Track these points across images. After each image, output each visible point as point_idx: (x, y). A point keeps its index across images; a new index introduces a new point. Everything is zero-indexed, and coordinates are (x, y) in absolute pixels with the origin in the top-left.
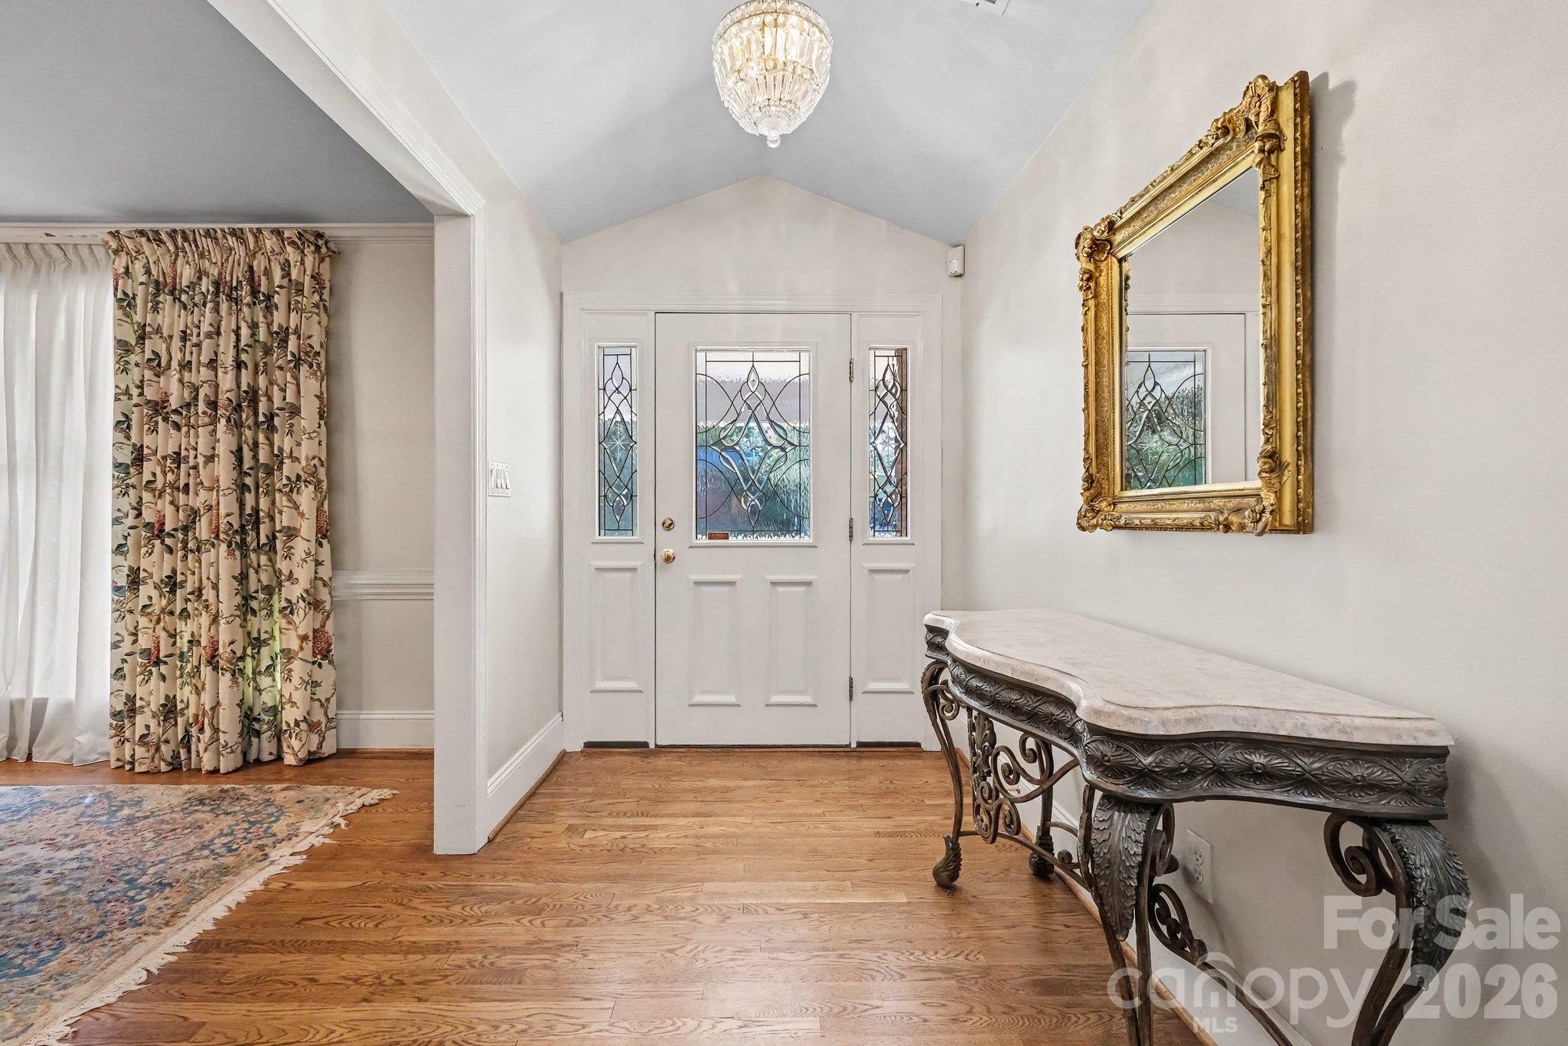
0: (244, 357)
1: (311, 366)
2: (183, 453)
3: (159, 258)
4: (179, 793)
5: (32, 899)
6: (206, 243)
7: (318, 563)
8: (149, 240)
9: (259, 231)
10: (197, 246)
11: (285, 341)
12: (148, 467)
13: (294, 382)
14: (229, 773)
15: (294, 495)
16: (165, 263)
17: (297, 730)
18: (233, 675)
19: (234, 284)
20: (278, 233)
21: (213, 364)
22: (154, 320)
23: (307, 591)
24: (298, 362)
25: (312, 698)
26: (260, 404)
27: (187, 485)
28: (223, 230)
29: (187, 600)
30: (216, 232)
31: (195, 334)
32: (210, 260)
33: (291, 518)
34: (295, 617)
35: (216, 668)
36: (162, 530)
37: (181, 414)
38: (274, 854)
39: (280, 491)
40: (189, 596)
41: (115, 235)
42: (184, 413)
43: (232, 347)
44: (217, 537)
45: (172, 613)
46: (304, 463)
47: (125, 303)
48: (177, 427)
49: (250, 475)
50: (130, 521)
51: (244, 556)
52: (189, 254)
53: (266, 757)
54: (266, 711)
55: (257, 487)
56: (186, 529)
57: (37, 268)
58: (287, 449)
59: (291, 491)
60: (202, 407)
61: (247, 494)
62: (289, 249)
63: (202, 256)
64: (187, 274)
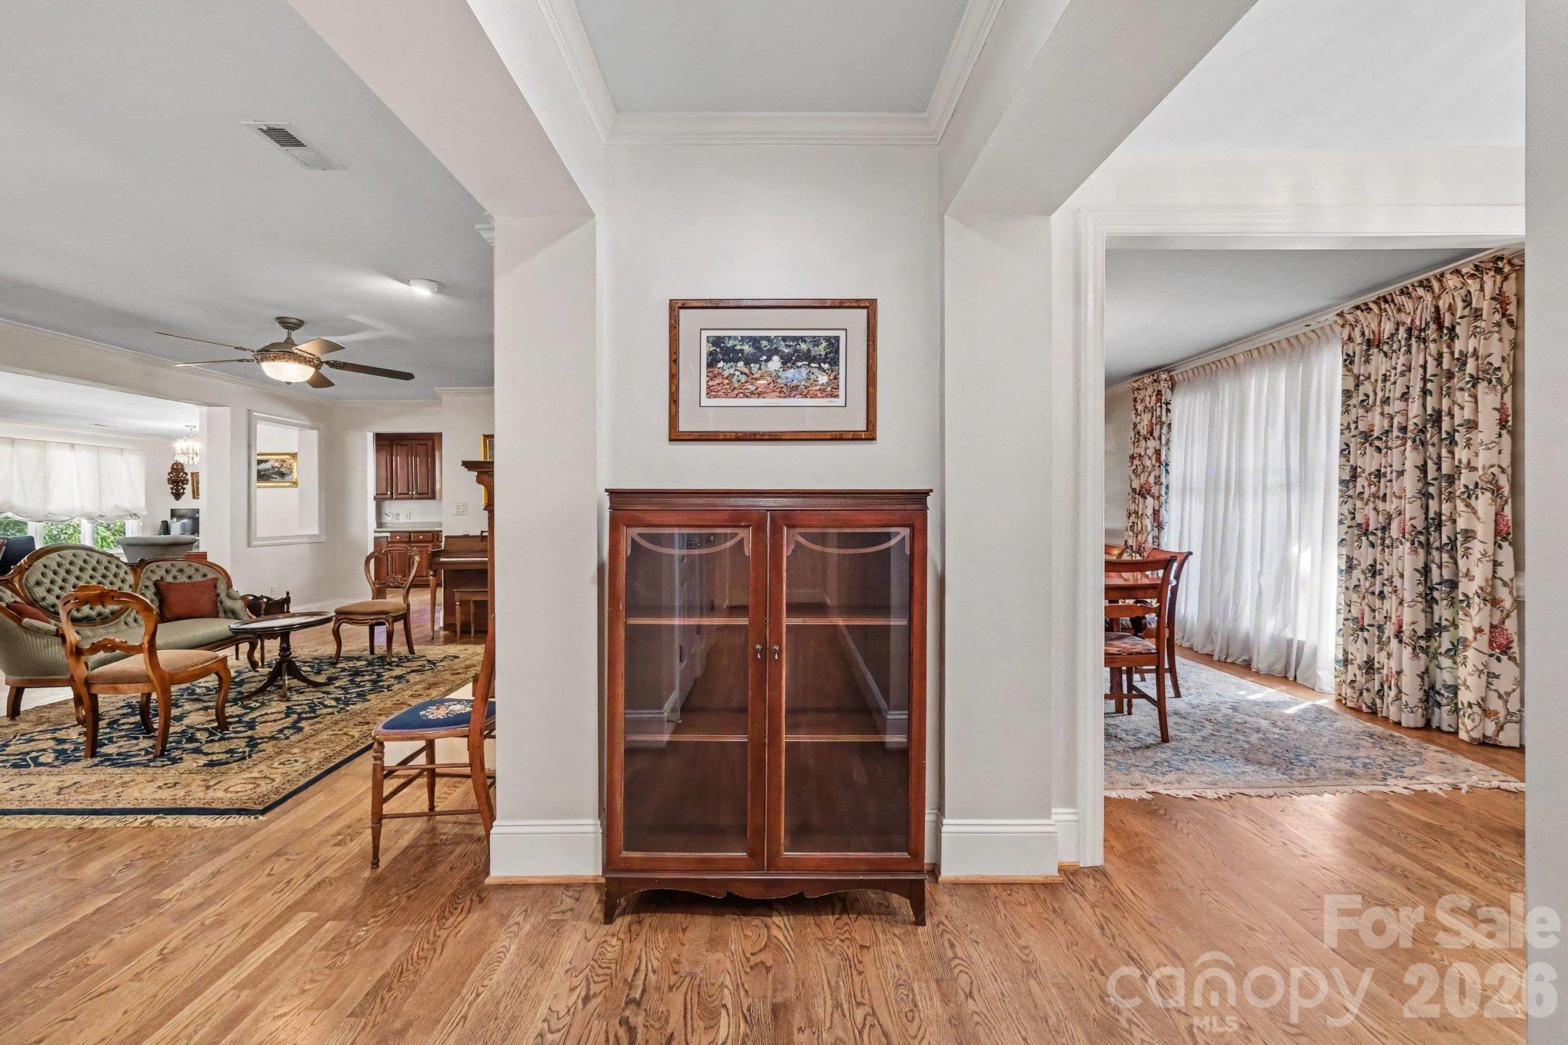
0: (1429, 386)
1: (1490, 382)
2: (1383, 470)
3: (1369, 322)
4: (1361, 726)
5: (1248, 742)
6: (1399, 299)
7: (1496, 564)
8: (1362, 311)
9: (1442, 275)
10: (1395, 305)
11: (1465, 364)
12: (1360, 481)
13: (1473, 400)
14: (1408, 728)
15: (1473, 501)
16: (1374, 326)
17: (1469, 711)
18: (1414, 649)
19: (1423, 326)
20: (1457, 272)
21: (1405, 396)
22: (1366, 369)
23: (1481, 589)
24: (1475, 381)
25: (1487, 687)
26: (1443, 423)
27: (1385, 495)
28: (1413, 285)
29: (1384, 585)
30: (1407, 288)
31: (1393, 375)
32: (1405, 312)
33: (1469, 520)
34: (1471, 611)
35: (1401, 642)
36: (1367, 530)
37: (1382, 439)
38: (1390, 781)
39: (1459, 497)
40: (1385, 582)
41: (1341, 315)
42: (1384, 439)
43: (1419, 380)
44: (1404, 537)
45: (1373, 593)
46: (1481, 472)
47: (1349, 360)
48: (1379, 450)
49: (1433, 485)
50: (1348, 522)
51: (1428, 553)
52: (1390, 312)
53: (1445, 728)
54: (1447, 687)
55: (1441, 493)
56: (1384, 529)
57: (1303, 348)
58: (1465, 461)
59: (1469, 497)
60: (1396, 432)
61: (1430, 501)
62: (1470, 281)
63: (1399, 310)
64: (1388, 327)
